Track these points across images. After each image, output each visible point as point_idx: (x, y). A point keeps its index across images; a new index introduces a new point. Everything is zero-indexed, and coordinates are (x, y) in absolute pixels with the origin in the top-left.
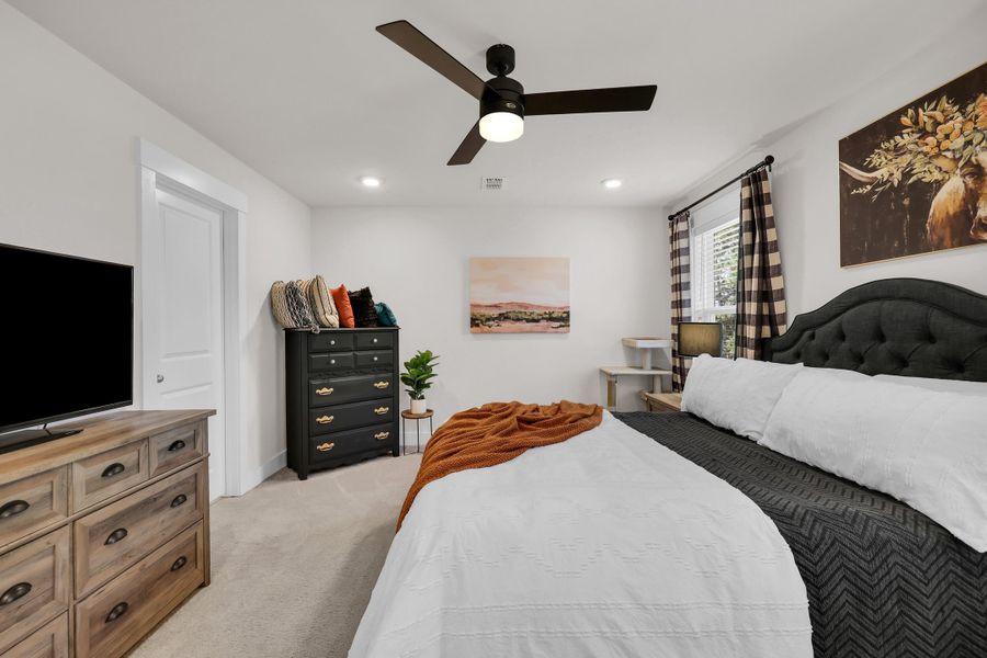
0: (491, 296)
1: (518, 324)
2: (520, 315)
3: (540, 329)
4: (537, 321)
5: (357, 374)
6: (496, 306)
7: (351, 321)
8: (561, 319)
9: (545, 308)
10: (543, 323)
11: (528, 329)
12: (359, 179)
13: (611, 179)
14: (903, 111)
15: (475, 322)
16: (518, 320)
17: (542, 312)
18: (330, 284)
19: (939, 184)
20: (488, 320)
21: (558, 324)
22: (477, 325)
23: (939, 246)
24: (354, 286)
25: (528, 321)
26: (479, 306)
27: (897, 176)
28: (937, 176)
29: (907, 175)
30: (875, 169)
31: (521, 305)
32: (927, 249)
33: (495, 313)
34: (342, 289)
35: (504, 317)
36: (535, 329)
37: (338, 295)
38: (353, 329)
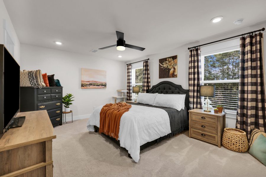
0: (87, 79)
1: (94, 86)
2: (95, 84)
3: (100, 88)
4: (99, 86)
5: (51, 101)
6: (88, 81)
7: (48, 85)
8: (105, 85)
9: (101, 82)
10: (100, 86)
11: (97, 88)
12: (54, 42)
13: (120, 55)
14: (167, 58)
15: (82, 86)
16: (94, 85)
17: (100, 83)
18: (43, 73)
19: (171, 69)
20: (86, 85)
21: (104, 86)
22: (83, 86)
23: (171, 77)
24: (49, 74)
25: (97, 86)
26: (84, 81)
27: (166, 67)
28: (171, 68)
29: (167, 67)
30: (163, 65)
31: (95, 82)
32: (169, 77)
33: (88, 83)
34: (46, 74)
35: (91, 84)
36: (99, 88)
37: (44, 76)
38: (49, 87)
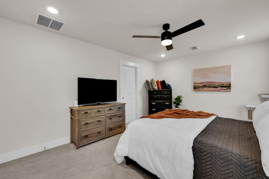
0: (200, 80)
1: (210, 88)
2: (210, 86)
3: (218, 90)
4: (217, 87)
5: (161, 100)
6: (202, 83)
7: (160, 88)
8: (227, 87)
9: (221, 83)
10: (220, 88)
11: (213, 90)
12: (160, 55)
16: (210, 87)
17: (219, 84)
20: (199, 87)
21: (226, 88)
22: (196, 89)
25: (213, 87)
26: (197, 83)
31: (211, 82)
33: (202, 85)
35: (205, 86)
36: (216, 90)
37: (157, 82)
38: (161, 90)
